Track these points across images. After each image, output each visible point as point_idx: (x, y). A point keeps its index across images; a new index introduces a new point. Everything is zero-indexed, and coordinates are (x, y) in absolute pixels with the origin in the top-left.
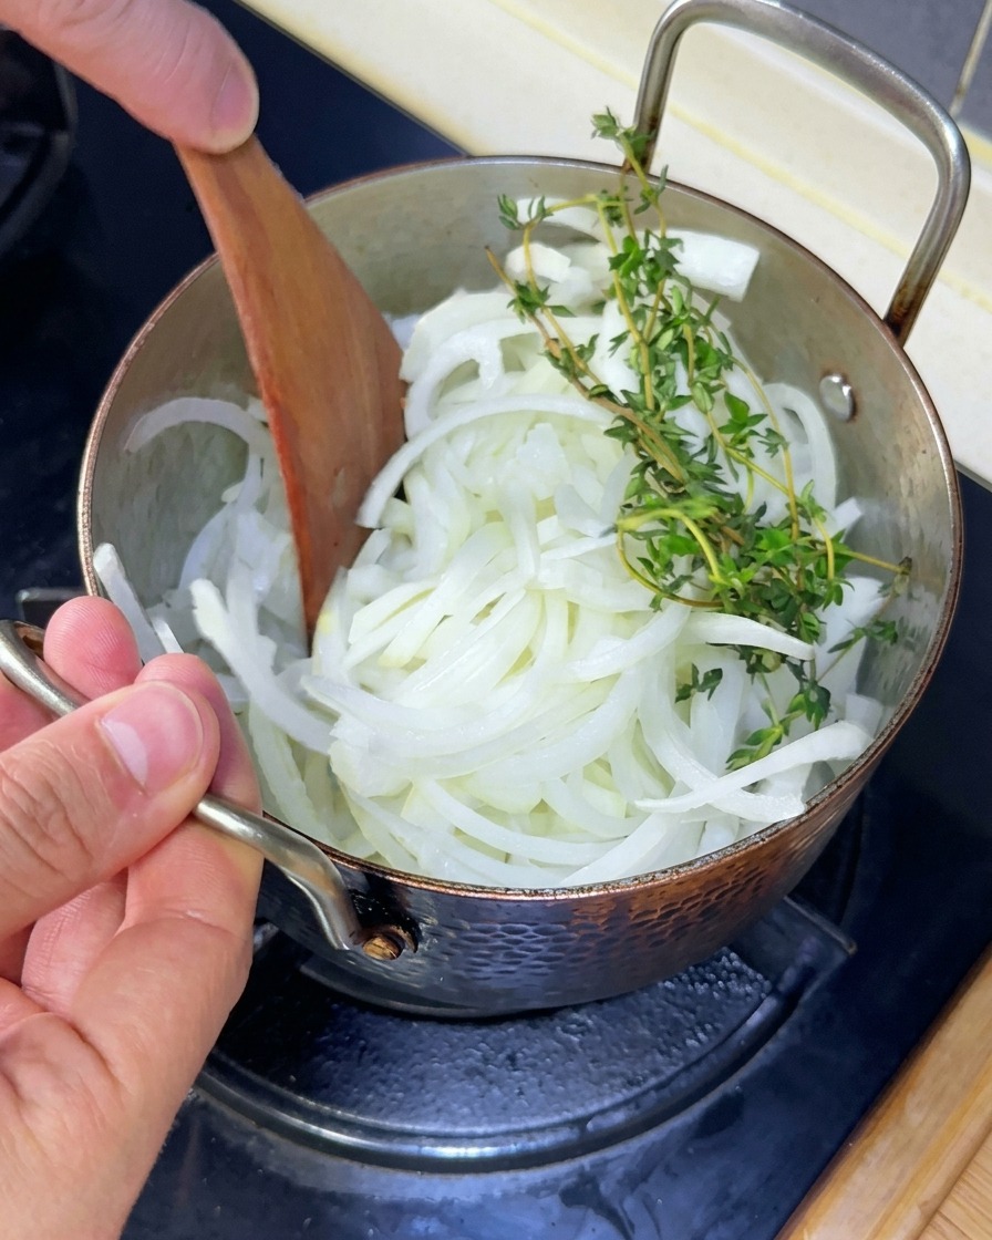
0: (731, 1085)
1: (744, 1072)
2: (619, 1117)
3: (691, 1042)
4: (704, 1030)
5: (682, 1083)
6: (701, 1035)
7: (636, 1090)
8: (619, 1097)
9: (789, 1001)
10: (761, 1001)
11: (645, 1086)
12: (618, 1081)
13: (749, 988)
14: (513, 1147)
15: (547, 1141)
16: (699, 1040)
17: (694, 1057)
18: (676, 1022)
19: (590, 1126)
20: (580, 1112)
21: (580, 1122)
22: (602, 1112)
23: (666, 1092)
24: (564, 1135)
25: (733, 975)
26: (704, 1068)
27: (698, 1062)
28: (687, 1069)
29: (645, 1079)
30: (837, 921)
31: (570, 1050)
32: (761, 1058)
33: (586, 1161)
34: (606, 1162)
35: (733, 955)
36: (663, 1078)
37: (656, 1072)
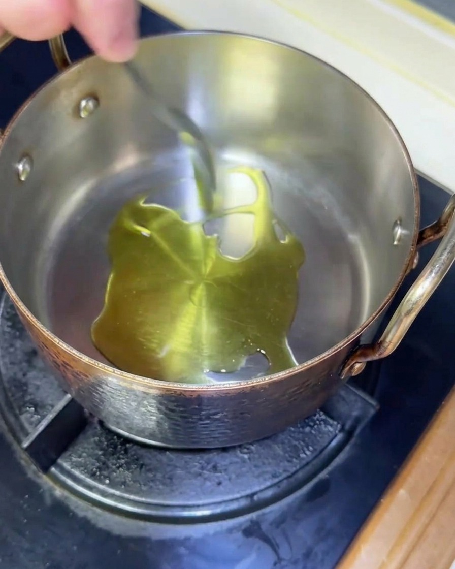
0: (323, 475)
1: (329, 468)
2: (269, 493)
3: (303, 455)
4: (308, 450)
5: (300, 475)
6: (308, 453)
7: (276, 480)
8: (268, 483)
9: (349, 435)
10: (336, 436)
11: (281, 478)
12: (267, 476)
13: (331, 429)
14: (218, 510)
15: (234, 506)
16: (306, 454)
17: (304, 462)
18: (295, 446)
19: (256, 498)
20: (249, 492)
21: (251, 496)
22: (261, 491)
23: (292, 480)
24: (243, 503)
25: (322, 422)
26: (308, 468)
27: (307, 464)
28: (302, 468)
29: (281, 474)
30: (372, 394)
31: (244, 461)
32: (338, 461)
33: (253, 515)
34: (263, 514)
35: (322, 413)
36: (289, 474)
37: (285, 471)
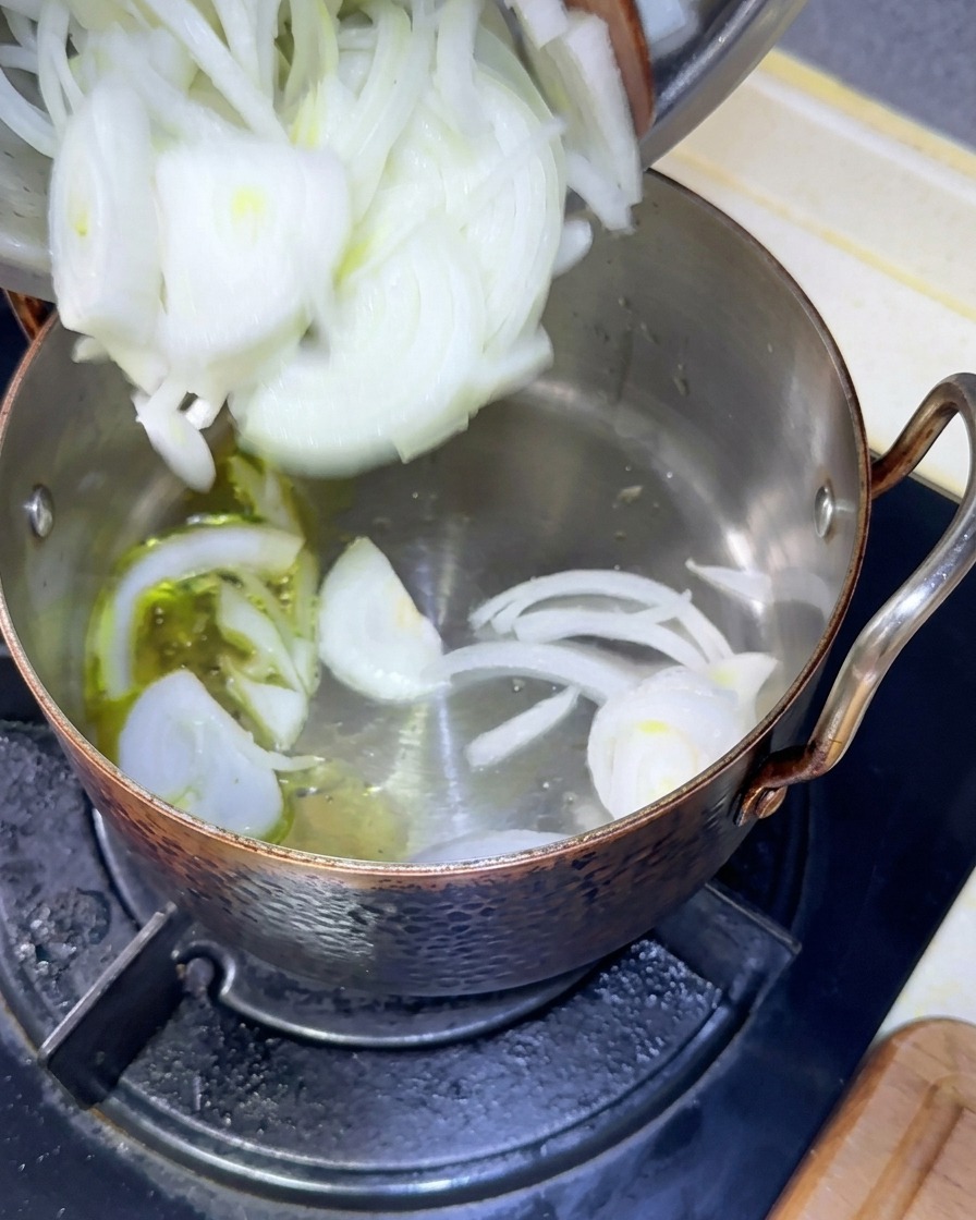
0: (689, 1099)
1: (702, 1083)
2: (572, 1140)
3: (642, 1057)
4: (656, 1046)
5: (638, 1099)
6: (654, 1052)
7: (584, 1113)
8: (570, 1119)
9: (741, 1011)
10: (712, 1012)
11: (596, 1107)
12: (566, 1103)
13: (700, 998)
14: (465, 1179)
15: (497, 1170)
16: (649, 1054)
17: (645, 1073)
18: (625, 1038)
19: (544, 1150)
20: (528, 1138)
21: (535, 1146)
22: (554, 1136)
23: (619, 1111)
24: (519, 1162)
25: (682, 985)
26: (655, 1085)
27: (652, 1077)
28: (641, 1085)
29: (596, 1100)
30: (786, 923)
31: (517, 1073)
32: (718, 1068)
33: (541, 1189)
34: (563, 1187)
35: (680, 964)
36: (614, 1097)
37: (606, 1091)
